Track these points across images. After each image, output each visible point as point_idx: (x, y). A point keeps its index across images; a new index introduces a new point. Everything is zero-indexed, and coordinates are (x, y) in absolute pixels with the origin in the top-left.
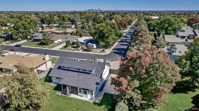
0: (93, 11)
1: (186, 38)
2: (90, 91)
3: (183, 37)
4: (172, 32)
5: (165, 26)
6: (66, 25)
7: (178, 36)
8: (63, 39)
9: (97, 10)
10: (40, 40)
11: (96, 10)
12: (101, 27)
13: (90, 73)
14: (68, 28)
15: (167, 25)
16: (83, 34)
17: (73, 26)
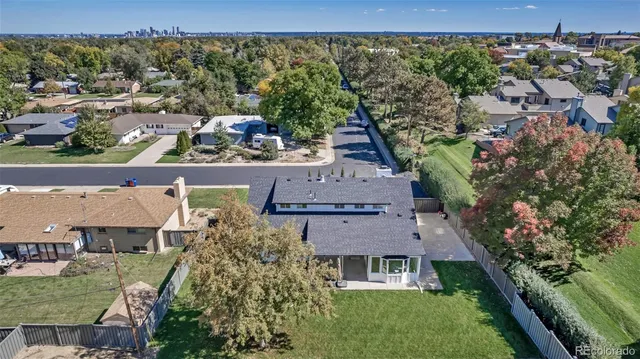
0: (155, 36)
1: (522, 102)
2: (409, 260)
3: (515, 100)
4: (478, 87)
5: (458, 71)
6: (108, 84)
7: (502, 98)
8: (145, 129)
9: (170, 30)
10: (60, 137)
11: (166, 32)
12: (296, 81)
13: (377, 213)
14: (118, 93)
15: (463, 70)
16: (210, 109)
17: (136, 86)
